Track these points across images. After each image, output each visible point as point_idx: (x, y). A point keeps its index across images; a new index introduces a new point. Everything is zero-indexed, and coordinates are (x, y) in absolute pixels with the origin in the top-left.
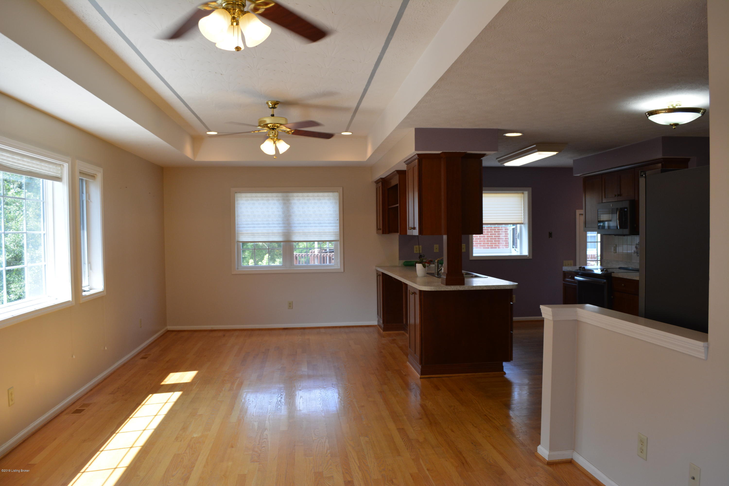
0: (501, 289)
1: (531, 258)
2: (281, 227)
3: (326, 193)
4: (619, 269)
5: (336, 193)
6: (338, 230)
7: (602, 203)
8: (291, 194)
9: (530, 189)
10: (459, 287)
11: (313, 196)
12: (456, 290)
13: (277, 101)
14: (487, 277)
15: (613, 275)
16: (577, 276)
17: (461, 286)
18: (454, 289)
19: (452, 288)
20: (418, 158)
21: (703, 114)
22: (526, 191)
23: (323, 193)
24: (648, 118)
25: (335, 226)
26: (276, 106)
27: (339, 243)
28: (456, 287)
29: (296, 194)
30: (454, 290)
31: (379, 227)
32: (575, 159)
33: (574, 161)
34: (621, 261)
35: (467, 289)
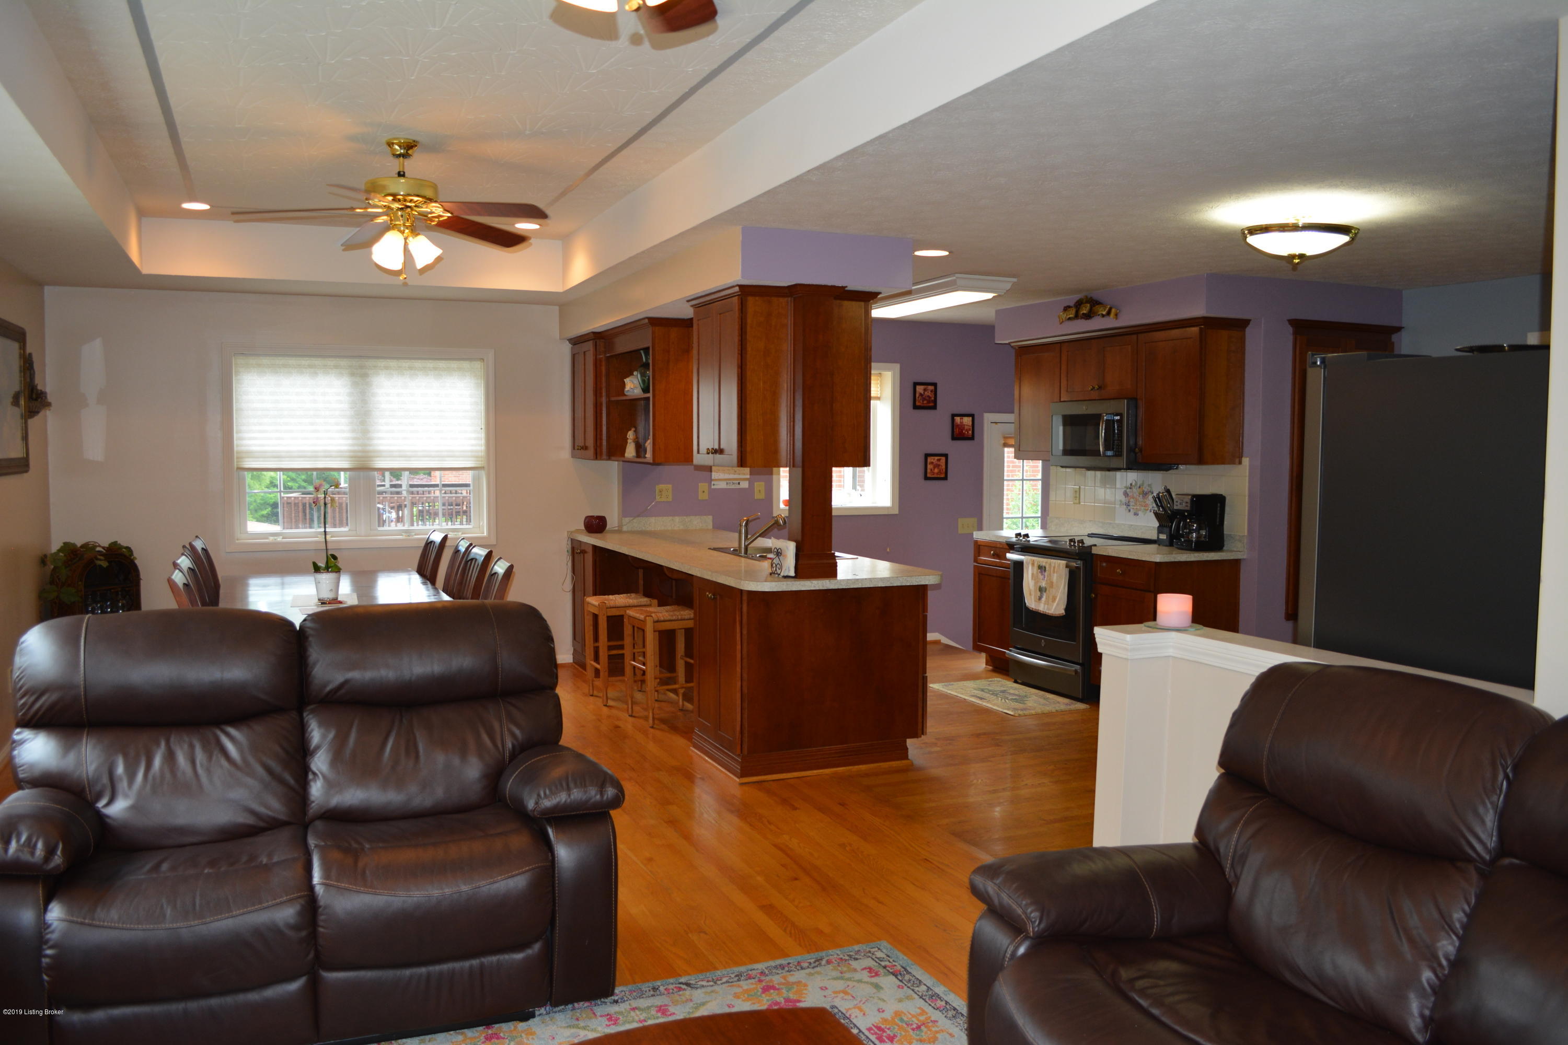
0: (912, 584)
1: (896, 512)
2: (348, 439)
3: (454, 362)
4: (1088, 536)
5: (479, 362)
6: (483, 448)
7: (1061, 401)
8: (370, 363)
9: (897, 366)
10: (829, 583)
11: (424, 368)
12: (821, 588)
13: (414, 141)
14: (857, 558)
15: (1095, 551)
16: (1011, 551)
17: (831, 581)
18: (819, 587)
19: (813, 585)
20: (740, 293)
21: (1353, 239)
22: (889, 370)
23: (449, 361)
24: (1246, 237)
25: (475, 439)
26: (410, 152)
27: (483, 474)
28: (822, 581)
29: (383, 363)
30: (818, 589)
31: (580, 442)
32: (1000, 308)
33: (997, 312)
34: (1090, 521)
35: (844, 587)
